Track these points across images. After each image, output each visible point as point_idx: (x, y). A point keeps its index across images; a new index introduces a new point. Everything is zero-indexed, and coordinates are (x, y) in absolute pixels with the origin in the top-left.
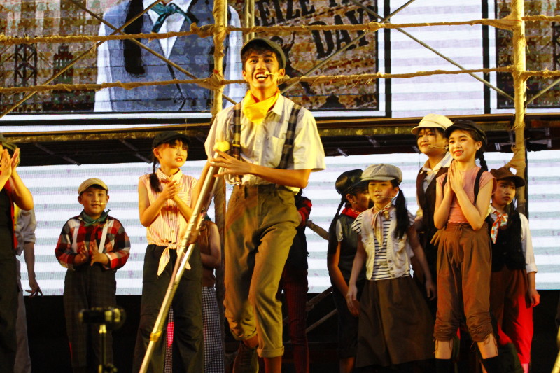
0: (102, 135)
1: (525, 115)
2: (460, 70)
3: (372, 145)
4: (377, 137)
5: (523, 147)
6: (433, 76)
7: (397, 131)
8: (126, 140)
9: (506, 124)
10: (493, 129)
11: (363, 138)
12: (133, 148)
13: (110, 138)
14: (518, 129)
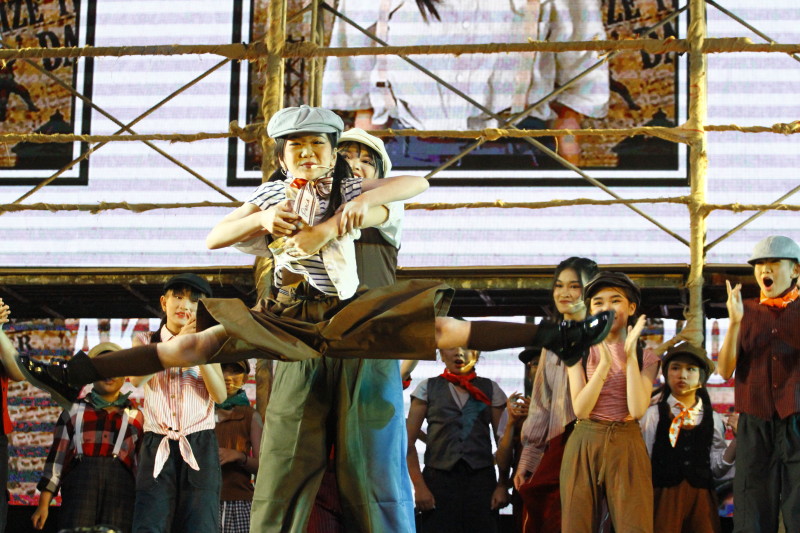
0: (98, 277)
1: (704, 266)
2: (613, 198)
3: (482, 302)
4: (491, 293)
5: (700, 312)
6: (575, 206)
7: (520, 284)
8: (132, 285)
9: (676, 278)
10: (658, 285)
11: (471, 293)
12: (142, 298)
13: (109, 282)
14: (694, 286)
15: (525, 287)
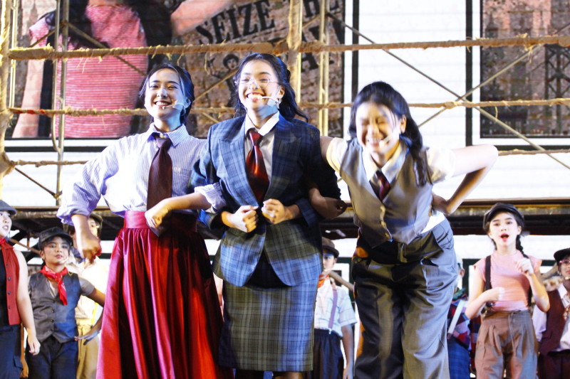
15: (475, 214)
